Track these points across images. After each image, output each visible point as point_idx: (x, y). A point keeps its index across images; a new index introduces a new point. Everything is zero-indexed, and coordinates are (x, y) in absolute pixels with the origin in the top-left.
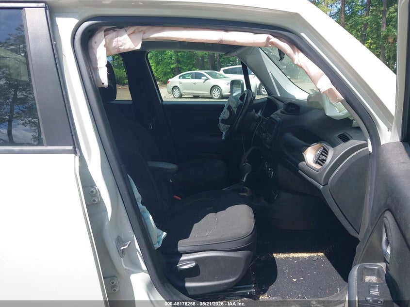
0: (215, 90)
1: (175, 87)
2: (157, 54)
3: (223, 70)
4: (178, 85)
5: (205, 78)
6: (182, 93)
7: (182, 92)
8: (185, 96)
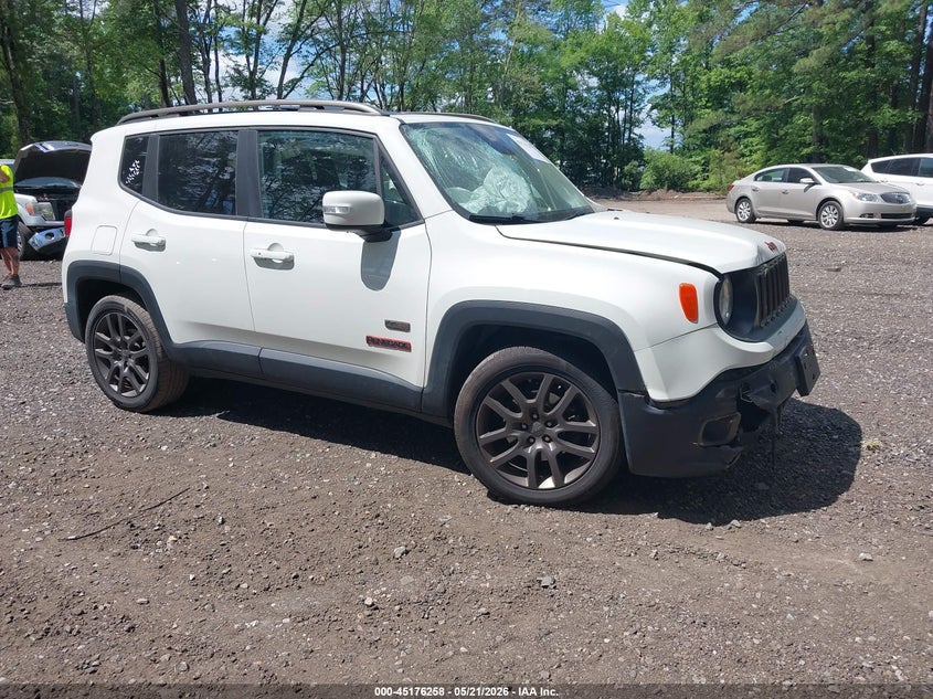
0: (827, 209)
1: (743, 198)
2: (774, 122)
3: (873, 165)
4: (749, 194)
5: (810, 180)
6: (757, 213)
7: (755, 209)
8: (762, 220)
